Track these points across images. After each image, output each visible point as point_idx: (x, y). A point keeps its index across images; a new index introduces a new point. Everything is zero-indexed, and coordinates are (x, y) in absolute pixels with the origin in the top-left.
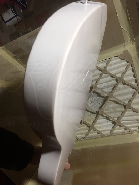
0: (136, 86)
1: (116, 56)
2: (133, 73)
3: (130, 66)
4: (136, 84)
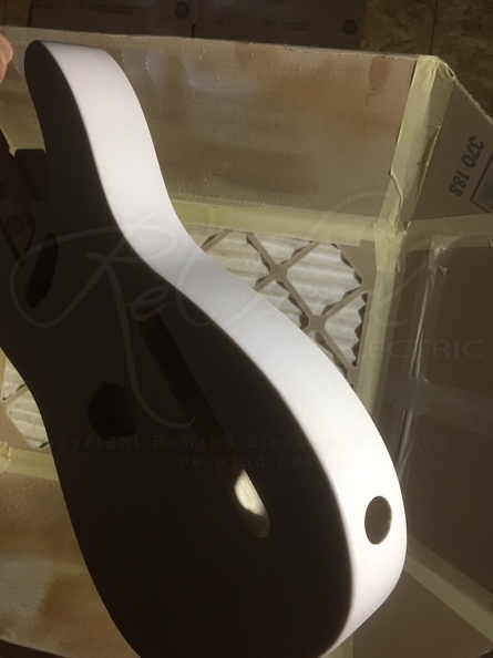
0: (351, 362)
1: (335, 245)
2: (359, 320)
3: (360, 297)
4: (353, 357)
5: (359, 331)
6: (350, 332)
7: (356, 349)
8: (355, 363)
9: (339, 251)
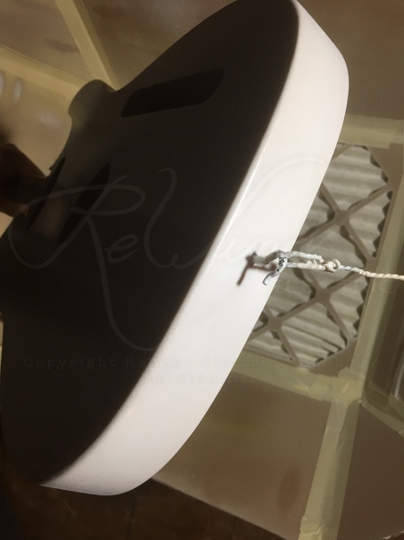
1: (365, 148)
2: (383, 216)
3: (385, 195)
4: (374, 249)
5: (381, 227)
6: (372, 227)
7: (377, 243)
8: (375, 255)
9: (368, 153)
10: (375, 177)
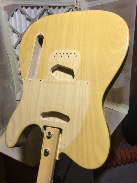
10: (17, 14)
